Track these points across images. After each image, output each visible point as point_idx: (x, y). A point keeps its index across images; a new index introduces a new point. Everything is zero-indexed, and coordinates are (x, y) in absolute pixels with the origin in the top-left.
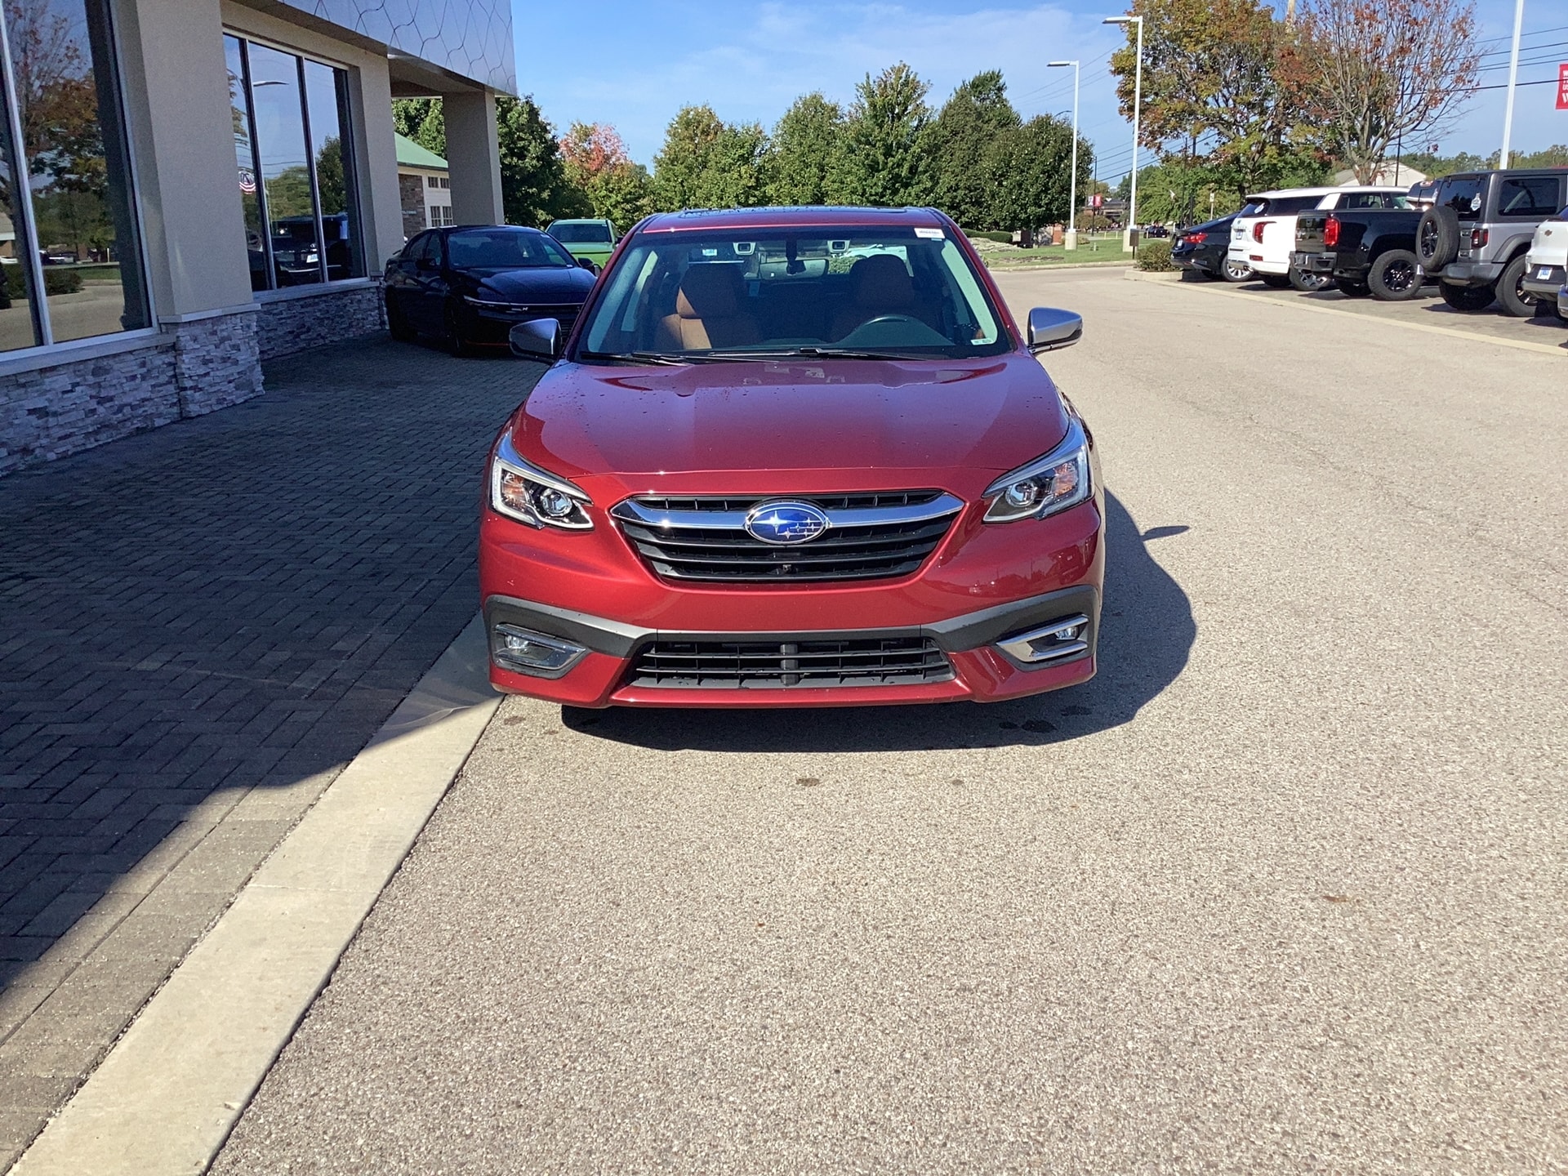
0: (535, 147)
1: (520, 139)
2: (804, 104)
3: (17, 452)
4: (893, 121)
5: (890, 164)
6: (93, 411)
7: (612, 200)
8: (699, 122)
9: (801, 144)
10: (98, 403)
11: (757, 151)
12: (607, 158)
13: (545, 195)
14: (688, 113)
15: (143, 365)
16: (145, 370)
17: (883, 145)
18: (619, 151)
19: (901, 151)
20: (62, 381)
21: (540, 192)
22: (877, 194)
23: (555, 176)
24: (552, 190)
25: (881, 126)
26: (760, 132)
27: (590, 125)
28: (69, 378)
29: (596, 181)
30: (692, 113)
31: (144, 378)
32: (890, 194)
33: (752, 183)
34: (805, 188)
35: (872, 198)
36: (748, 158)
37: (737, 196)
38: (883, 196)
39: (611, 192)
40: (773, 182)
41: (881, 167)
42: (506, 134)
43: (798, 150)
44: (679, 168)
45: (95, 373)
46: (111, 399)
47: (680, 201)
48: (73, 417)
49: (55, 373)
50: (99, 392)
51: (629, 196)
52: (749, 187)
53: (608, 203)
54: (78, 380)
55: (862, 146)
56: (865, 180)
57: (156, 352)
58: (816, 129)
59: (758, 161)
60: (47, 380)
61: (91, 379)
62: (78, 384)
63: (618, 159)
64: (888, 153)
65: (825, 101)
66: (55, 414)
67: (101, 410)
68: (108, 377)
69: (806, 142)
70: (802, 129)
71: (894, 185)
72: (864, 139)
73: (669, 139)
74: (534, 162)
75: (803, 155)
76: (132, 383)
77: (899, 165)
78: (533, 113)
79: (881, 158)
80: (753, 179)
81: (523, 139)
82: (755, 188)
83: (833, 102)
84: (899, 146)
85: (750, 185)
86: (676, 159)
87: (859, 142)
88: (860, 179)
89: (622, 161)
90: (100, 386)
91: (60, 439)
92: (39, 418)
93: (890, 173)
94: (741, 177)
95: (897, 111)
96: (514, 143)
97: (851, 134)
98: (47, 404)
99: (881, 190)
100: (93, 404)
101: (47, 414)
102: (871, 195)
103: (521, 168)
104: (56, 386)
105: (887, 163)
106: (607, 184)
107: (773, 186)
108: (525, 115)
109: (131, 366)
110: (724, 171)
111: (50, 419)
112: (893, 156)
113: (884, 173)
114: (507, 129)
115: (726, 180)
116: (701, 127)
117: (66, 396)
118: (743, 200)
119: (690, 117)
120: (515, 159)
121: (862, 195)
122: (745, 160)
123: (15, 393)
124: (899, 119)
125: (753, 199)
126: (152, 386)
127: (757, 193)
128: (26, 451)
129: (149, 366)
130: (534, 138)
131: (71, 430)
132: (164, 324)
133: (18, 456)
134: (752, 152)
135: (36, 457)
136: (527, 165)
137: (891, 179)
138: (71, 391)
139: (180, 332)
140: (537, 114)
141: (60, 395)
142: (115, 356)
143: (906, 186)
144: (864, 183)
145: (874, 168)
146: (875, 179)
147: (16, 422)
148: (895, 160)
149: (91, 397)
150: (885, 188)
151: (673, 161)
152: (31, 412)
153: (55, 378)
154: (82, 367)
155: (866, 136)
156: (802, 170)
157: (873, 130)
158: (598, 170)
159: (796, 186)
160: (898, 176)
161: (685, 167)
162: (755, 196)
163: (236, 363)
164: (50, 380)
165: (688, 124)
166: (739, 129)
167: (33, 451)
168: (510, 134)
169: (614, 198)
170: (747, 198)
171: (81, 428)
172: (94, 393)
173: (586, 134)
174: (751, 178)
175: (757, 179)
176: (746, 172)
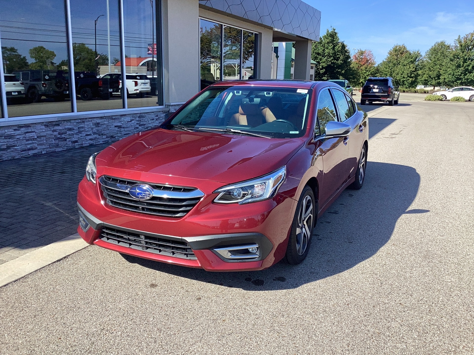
0: (342, 57)
1: (338, 55)
2: (438, 45)
3: (109, 137)
4: (468, 51)
5: (465, 65)
6: (138, 128)
7: (367, 74)
8: (400, 50)
9: (435, 58)
10: (139, 126)
11: (417, 59)
12: (367, 61)
13: (343, 72)
14: (397, 47)
15: (157, 116)
16: (157, 117)
17: (463, 59)
18: (372, 59)
19: (469, 61)
20: (128, 119)
21: (341, 71)
22: (458, 75)
23: (347, 66)
24: (345, 70)
25: (463, 52)
26: (419, 54)
27: (364, 51)
28: (130, 118)
29: (363, 68)
30: (398, 47)
31: (157, 120)
32: (463, 75)
33: (414, 70)
34: (434, 72)
35: (456, 76)
36: (413, 62)
37: (408, 74)
38: (461, 76)
39: (367, 71)
40: (421, 70)
41: (461, 66)
42: (334, 53)
43: (433, 60)
44: (391, 64)
45: (139, 117)
46: (144, 125)
47: (389, 75)
48: (130, 129)
49: (126, 116)
50: (140, 123)
51: (373, 73)
52: (413, 71)
53: (365, 75)
54: (133, 119)
55: (456, 59)
56: (455, 70)
57: (162, 113)
58: (441, 53)
59: (417, 63)
60: (122, 118)
61: (138, 119)
62: (133, 120)
63: (371, 61)
64: (465, 61)
65: (446, 44)
66: (123, 128)
67: (140, 127)
68: (144, 119)
69: (437, 57)
70: (436, 53)
71: (465, 72)
72: (456, 56)
73: (389, 56)
74: (341, 62)
75: (435, 61)
76: (152, 121)
77: (468, 66)
78: (343, 46)
79: (462, 63)
80: (414, 69)
81: (339, 55)
82: (414, 71)
83: (449, 44)
84: (469, 59)
85: (413, 70)
86: (390, 61)
87: (455, 58)
88: (453, 70)
89: (372, 62)
90: (141, 121)
91: (125, 135)
92: (118, 128)
93: (464, 68)
94: (410, 68)
95: (470, 48)
96: (336, 56)
97: (452, 55)
98: (121, 125)
99: (460, 74)
100: (138, 126)
101: (121, 128)
102: (456, 75)
103: (337, 64)
104: (125, 120)
105: (464, 65)
106: (366, 69)
107: (421, 71)
108: (340, 48)
109: (153, 116)
110: (404, 65)
111: (122, 129)
112: (467, 63)
113: (462, 68)
114: (334, 52)
115: (405, 69)
116: (400, 52)
117: (128, 123)
118: (409, 75)
119: (397, 48)
120: (335, 61)
121: (453, 75)
122: (412, 62)
123: (111, 121)
124: (471, 50)
125: (413, 75)
126: (159, 122)
127: (415, 73)
128: (112, 137)
129: (159, 116)
130: (342, 55)
131: (129, 133)
132: (167, 105)
133: (110, 138)
134: (415, 60)
135: (115, 139)
136: (339, 62)
137: (465, 70)
138: (130, 122)
139: (171, 108)
140: (345, 47)
141: (126, 122)
142: (147, 113)
143: (470, 73)
144: (454, 71)
145: (459, 66)
146: (458, 70)
147: (110, 129)
148: (467, 64)
149: (137, 124)
150: (462, 73)
151: (390, 62)
152: (115, 126)
153: (125, 118)
154: (135, 115)
155: (457, 56)
156: (434, 66)
157: (460, 54)
158: (364, 65)
159: (431, 71)
160: (468, 69)
161: (393, 64)
162: (414, 74)
163: (190, 118)
164: (123, 118)
165: (396, 51)
166: (412, 52)
167: (115, 137)
168: (335, 53)
169: (368, 73)
170: (411, 75)
171: (132, 132)
172: (138, 123)
173: (362, 53)
174: (413, 68)
175: (416, 69)
176: (412, 66)
